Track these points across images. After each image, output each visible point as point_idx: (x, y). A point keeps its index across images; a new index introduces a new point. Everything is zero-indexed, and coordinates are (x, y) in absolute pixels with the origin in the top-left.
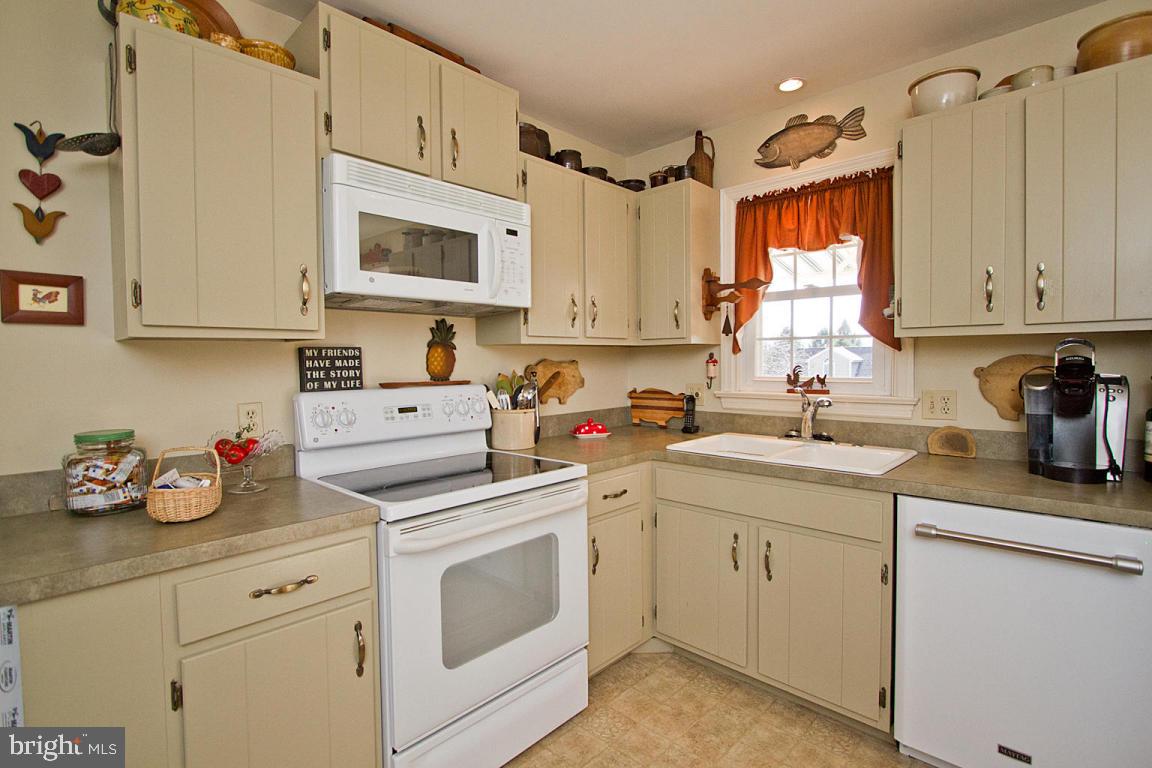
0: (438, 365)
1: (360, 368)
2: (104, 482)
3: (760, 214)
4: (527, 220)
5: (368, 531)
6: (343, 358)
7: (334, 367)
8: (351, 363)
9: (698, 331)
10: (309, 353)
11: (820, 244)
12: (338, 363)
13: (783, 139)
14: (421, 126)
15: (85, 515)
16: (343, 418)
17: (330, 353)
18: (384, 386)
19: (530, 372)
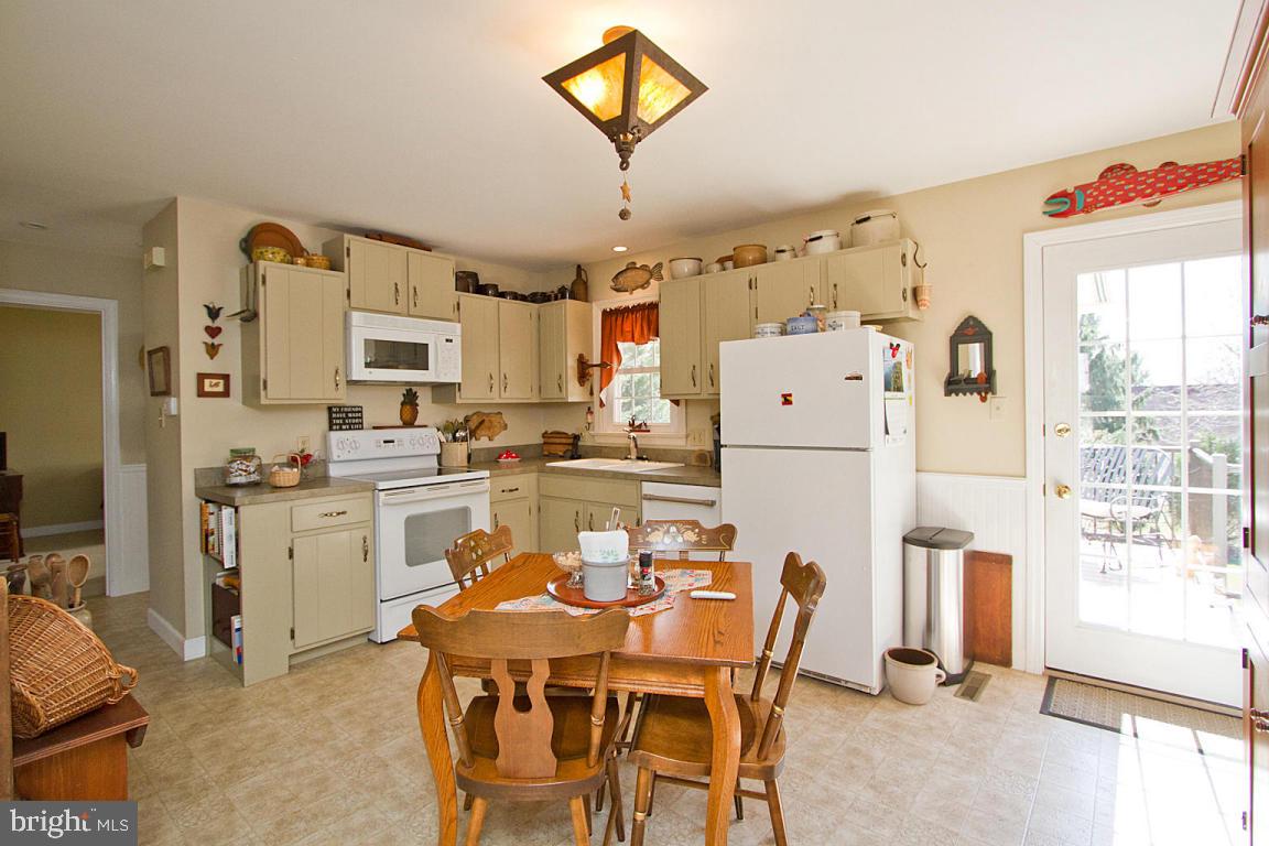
0: (407, 417)
1: (361, 418)
2: (246, 471)
3: (614, 318)
4: (459, 332)
5: (369, 494)
6: (353, 412)
7: (347, 417)
8: (357, 415)
9: (575, 393)
10: (334, 410)
11: (643, 340)
12: (350, 415)
13: (625, 275)
14: (396, 288)
15: (236, 486)
16: (353, 445)
17: (346, 409)
18: (375, 428)
19: (467, 420)
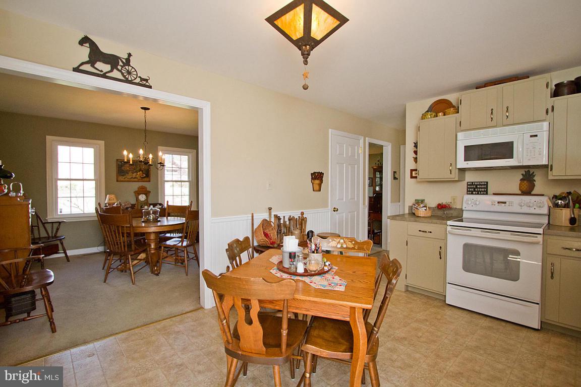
0: (526, 188)
1: (486, 188)
5: (444, 226)
6: (480, 185)
7: (477, 188)
10: (469, 183)
12: (478, 186)
14: (492, 112)
17: (476, 184)
18: (494, 194)
